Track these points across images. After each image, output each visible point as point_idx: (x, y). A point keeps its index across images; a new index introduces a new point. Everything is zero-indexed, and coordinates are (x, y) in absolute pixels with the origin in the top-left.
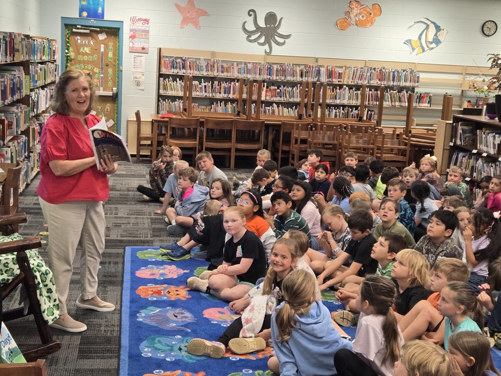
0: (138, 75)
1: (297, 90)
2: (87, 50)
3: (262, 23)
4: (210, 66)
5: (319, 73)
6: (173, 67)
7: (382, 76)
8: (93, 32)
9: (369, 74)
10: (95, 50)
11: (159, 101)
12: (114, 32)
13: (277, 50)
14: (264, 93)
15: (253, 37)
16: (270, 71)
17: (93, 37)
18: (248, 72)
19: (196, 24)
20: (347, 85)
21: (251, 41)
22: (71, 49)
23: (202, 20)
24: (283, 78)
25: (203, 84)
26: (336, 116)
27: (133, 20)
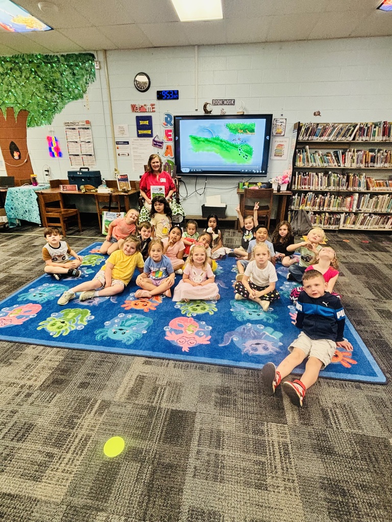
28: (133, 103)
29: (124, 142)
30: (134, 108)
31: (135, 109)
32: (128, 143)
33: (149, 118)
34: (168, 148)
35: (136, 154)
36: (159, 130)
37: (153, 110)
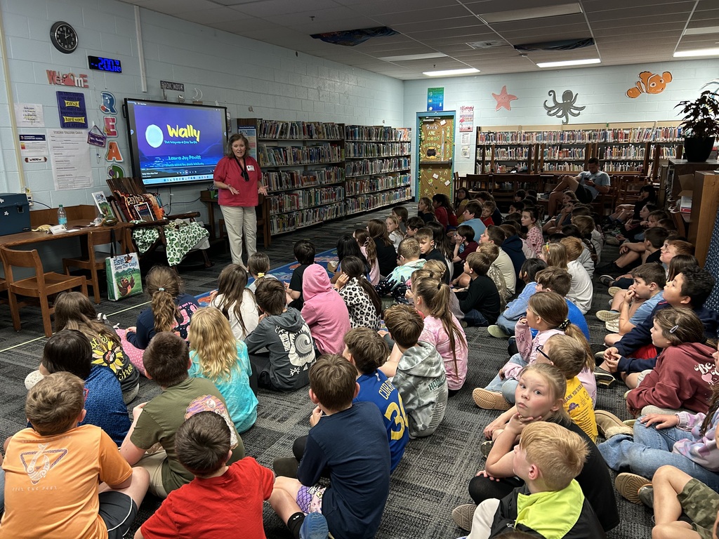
0: (466, 147)
2: (433, 133)
3: (560, 100)
4: (515, 136)
5: (605, 135)
6: (486, 139)
7: (667, 132)
8: (437, 120)
9: (654, 133)
10: (438, 133)
11: (476, 165)
12: (450, 118)
13: (572, 120)
14: (557, 154)
15: (552, 112)
16: (562, 136)
17: (437, 124)
18: (544, 139)
19: (508, 107)
20: (632, 144)
21: (550, 115)
22: (423, 133)
23: (512, 103)
24: (573, 141)
25: (509, 150)
26: (622, 170)
27: (463, 108)
28: (52, 69)
29: (36, 136)
30: (52, 76)
31: (55, 78)
32: (43, 138)
33: (80, 97)
34: (111, 147)
35: (60, 158)
36: (96, 118)
37: (86, 84)
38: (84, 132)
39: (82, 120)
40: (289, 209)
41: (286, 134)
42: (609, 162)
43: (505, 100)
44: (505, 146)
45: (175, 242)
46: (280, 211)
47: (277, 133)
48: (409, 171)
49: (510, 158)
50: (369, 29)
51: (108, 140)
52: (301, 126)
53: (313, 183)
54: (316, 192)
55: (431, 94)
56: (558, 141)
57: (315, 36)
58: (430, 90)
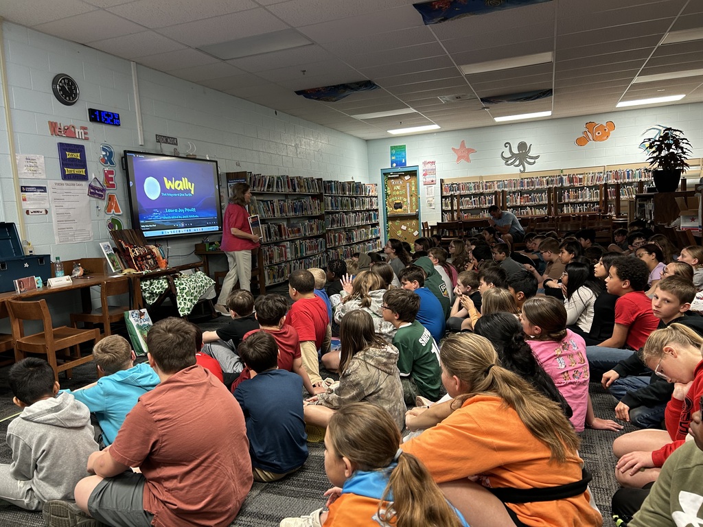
0: (430, 199)
1: (545, 196)
2: (398, 187)
3: (515, 151)
4: (477, 186)
5: (561, 180)
6: (450, 190)
7: (617, 175)
8: (401, 176)
9: (605, 176)
10: (404, 187)
11: (442, 214)
12: (413, 173)
13: (529, 168)
14: (518, 200)
15: (510, 162)
16: (522, 184)
17: (402, 179)
18: (505, 186)
19: (468, 160)
20: (587, 187)
21: (508, 165)
22: (388, 188)
23: (471, 156)
24: (533, 187)
25: (473, 199)
26: (580, 211)
27: (425, 163)
28: (53, 120)
29: (37, 188)
30: (54, 127)
31: (57, 130)
32: (43, 189)
33: (80, 149)
34: (110, 199)
35: (61, 211)
36: (95, 170)
37: (86, 136)
38: (85, 184)
39: (82, 172)
40: (278, 260)
41: (273, 187)
42: (567, 204)
43: (464, 153)
44: (469, 196)
45: (185, 291)
46: (271, 262)
47: (265, 185)
48: (377, 224)
49: (474, 206)
50: (354, 83)
51: (107, 192)
52: (286, 180)
53: (297, 235)
54: (301, 244)
55: (394, 152)
56: (519, 188)
57: (299, 93)
58: (392, 148)
